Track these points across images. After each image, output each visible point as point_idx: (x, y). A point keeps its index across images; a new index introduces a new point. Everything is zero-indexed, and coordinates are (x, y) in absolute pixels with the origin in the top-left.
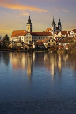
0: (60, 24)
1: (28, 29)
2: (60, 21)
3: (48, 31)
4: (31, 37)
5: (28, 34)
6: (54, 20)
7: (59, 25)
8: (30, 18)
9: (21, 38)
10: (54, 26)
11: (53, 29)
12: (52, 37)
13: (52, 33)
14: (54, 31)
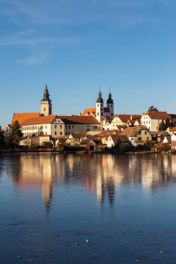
0: (110, 101)
2: (110, 96)
3: (87, 115)
4: (63, 126)
5: (57, 120)
6: (100, 95)
7: (110, 105)
10: (102, 105)
11: (98, 110)
12: (98, 126)
13: (98, 118)
14: (102, 114)
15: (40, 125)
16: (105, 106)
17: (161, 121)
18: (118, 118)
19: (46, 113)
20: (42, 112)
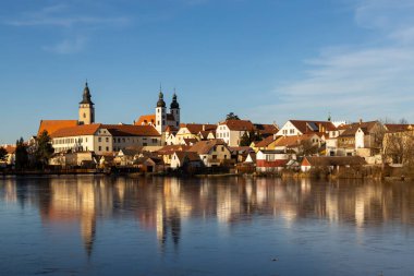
0: (175, 105)
1: (85, 116)
2: (175, 98)
3: (143, 123)
5: (102, 130)
6: (162, 96)
7: (175, 110)
8: (87, 89)
9: (80, 141)
10: (163, 111)
11: (159, 117)
12: (158, 139)
13: (159, 128)
14: (163, 123)
15: (77, 138)
16: (168, 111)
17: (243, 132)
18: (185, 129)
19: (87, 121)
20: (81, 119)
